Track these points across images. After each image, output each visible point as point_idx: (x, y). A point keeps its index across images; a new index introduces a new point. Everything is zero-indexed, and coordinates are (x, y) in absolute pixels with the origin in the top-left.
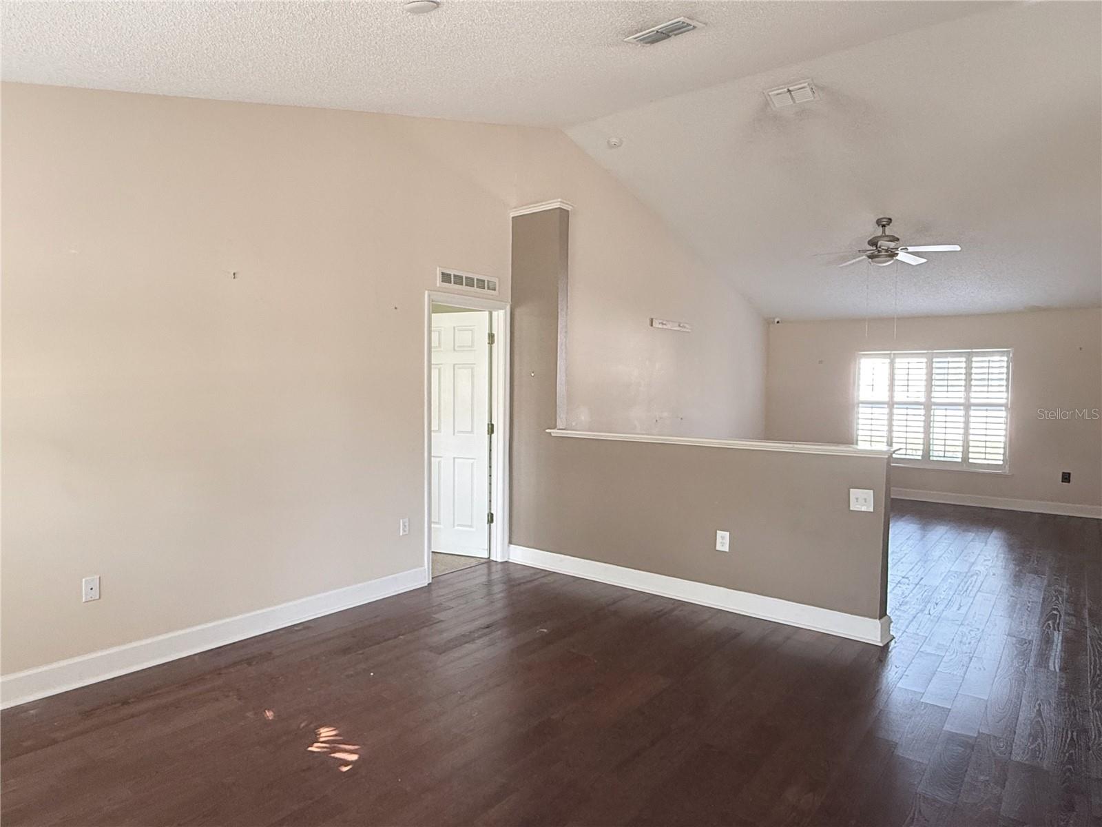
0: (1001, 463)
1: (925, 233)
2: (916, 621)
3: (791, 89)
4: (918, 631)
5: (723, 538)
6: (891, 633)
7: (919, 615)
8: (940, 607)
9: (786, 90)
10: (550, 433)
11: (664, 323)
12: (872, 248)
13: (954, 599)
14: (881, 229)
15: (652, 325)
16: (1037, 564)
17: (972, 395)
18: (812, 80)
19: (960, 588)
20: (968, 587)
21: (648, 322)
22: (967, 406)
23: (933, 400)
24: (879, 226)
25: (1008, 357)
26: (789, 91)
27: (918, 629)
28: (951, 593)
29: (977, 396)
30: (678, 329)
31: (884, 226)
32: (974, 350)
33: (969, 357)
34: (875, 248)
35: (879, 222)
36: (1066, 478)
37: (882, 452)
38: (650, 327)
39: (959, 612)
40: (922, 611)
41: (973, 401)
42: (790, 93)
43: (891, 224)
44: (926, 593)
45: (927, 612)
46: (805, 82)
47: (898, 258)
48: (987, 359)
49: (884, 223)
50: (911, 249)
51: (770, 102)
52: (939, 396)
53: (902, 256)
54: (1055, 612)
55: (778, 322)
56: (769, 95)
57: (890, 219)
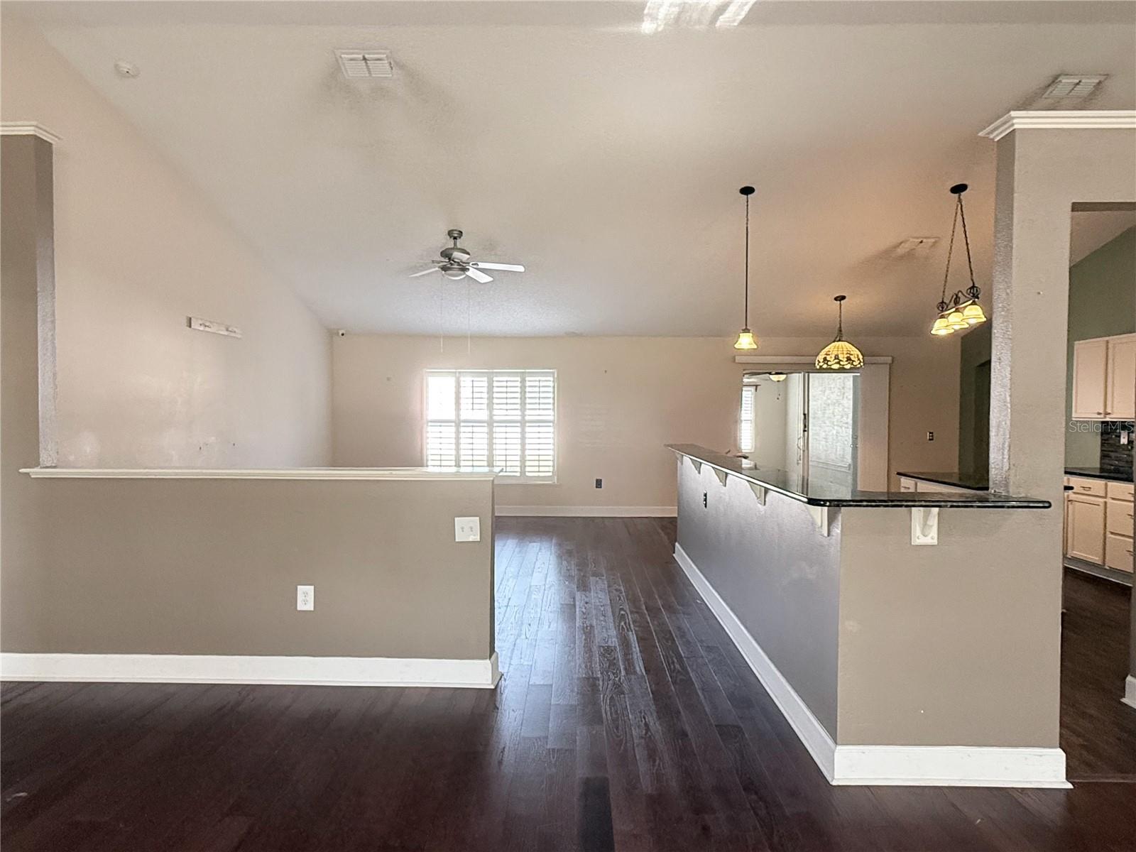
0: (551, 474)
1: (491, 250)
2: (518, 650)
3: (367, 56)
4: (522, 660)
5: (306, 594)
6: (500, 670)
7: (518, 641)
8: (534, 627)
9: (361, 56)
10: (28, 474)
11: (207, 324)
12: (443, 259)
13: (542, 617)
14: (452, 240)
15: (190, 327)
16: (595, 567)
17: (528, 412)
18: (391, 52)
19: (544, 603)
20: (550, 600)
21: (185, 322)
22: (523, 423)
23: (495, 418)
24: (451, 237)
25: (554, 377)
26: (364, 59)
27: (521, 658)
28: (539, 610)
29: (530, 415)
30: (226, 333)
31: (455, 238)
32: (526, 371)
33: (523, 376)
34: (447, 261)
35: (450, 233)
36: (599, 484)
37: (485, 474)
38: (188, 328)
39: (550, 629)
40: (519, 635)
41: (527, 418)
42: (366, 63)
43: (462, 238)
44: (517, 615)
45: (523, 637)
46: (383, 54)
47: (468, 273)
48: (537, 379)
49: (455, 235)
50: (481, 265)
51: (343, 68)
52: (499, 414)
53: (472, 273)
54: (622, 612)
55: (343, 335)
56: (341, 57)
57: (461, 232)
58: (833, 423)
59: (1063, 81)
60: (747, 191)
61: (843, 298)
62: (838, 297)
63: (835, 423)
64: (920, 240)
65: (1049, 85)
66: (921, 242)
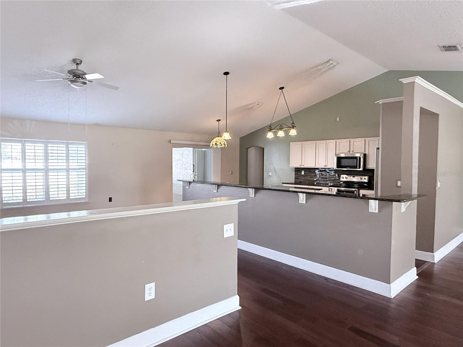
0: (85, 197)
5: (150, 288)
14: (75, 64)
17: (70, 164)
22: (68, 170)
23: (49, 167)
25: (85, 146)
31: (78, 64)
32: (69, 142)
33: (67, 144)
35: (74, 61)
41: (70, 167)
43: (81, 64)
48: (76, 146)
49: (77, 62)
52: (52, 165)
57: (81, 61)
58: (177, 168)
59: (330, 62)
60: (226, 74)
61: (220, 120)
62: (218, 120)
63: (178, 168)
64: (258, 103)
65: (326, 62)
66: (258, 104)
